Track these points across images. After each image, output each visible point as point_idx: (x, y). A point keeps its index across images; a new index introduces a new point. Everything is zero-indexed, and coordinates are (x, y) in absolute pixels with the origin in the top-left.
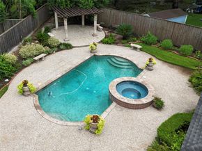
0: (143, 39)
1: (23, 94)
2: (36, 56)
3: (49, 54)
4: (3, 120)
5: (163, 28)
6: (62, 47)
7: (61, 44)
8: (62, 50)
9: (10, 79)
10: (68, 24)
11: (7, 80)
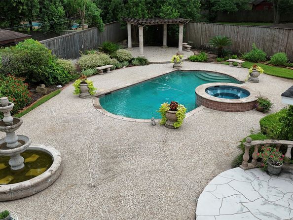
0: (247, 55)
1: (80, 97)
2: (99, 66)
3: (117, 68)
4: (51, 115)
5: (273, 40)
6: (134, 62)
7: (133, 59)
8: (135, 65)
9: (63, 86)
10: (144, 46)
11: (60, 86)
